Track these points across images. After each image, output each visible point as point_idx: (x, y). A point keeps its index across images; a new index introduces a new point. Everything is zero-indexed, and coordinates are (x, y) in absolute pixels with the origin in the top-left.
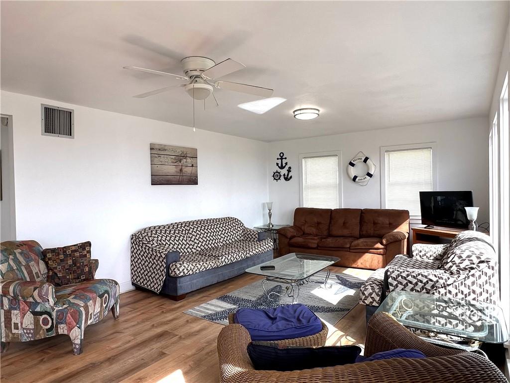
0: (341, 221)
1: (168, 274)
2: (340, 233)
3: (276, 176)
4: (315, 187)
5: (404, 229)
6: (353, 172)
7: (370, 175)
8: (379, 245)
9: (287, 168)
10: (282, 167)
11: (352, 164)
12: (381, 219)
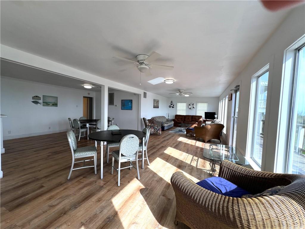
0: (187, 118)
1: (162, 126)
2: (187, 120)
3: (170, 107)
4: (180, 110)
5: (201, 119)
6: (190, 107)
7: (194, 108)
8: (197, 123)
9: (173, 105)
10: (172, 105)
11: (190, 105)
12: (196, 118)
